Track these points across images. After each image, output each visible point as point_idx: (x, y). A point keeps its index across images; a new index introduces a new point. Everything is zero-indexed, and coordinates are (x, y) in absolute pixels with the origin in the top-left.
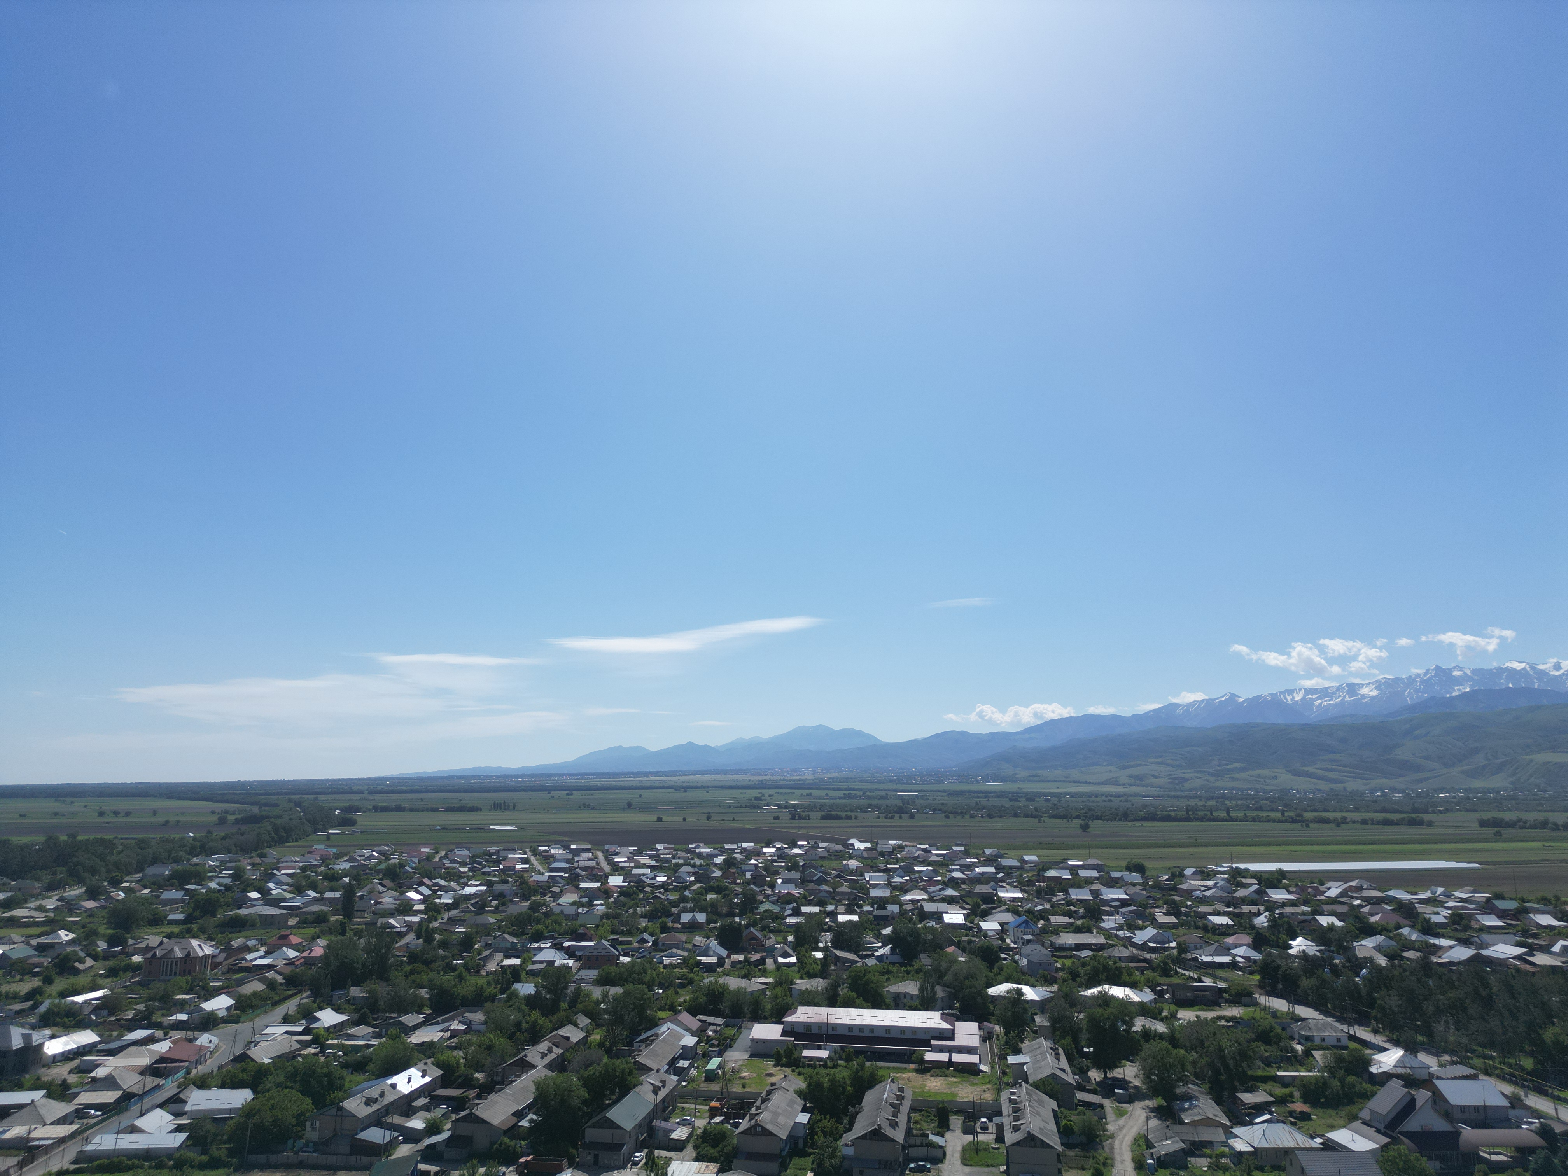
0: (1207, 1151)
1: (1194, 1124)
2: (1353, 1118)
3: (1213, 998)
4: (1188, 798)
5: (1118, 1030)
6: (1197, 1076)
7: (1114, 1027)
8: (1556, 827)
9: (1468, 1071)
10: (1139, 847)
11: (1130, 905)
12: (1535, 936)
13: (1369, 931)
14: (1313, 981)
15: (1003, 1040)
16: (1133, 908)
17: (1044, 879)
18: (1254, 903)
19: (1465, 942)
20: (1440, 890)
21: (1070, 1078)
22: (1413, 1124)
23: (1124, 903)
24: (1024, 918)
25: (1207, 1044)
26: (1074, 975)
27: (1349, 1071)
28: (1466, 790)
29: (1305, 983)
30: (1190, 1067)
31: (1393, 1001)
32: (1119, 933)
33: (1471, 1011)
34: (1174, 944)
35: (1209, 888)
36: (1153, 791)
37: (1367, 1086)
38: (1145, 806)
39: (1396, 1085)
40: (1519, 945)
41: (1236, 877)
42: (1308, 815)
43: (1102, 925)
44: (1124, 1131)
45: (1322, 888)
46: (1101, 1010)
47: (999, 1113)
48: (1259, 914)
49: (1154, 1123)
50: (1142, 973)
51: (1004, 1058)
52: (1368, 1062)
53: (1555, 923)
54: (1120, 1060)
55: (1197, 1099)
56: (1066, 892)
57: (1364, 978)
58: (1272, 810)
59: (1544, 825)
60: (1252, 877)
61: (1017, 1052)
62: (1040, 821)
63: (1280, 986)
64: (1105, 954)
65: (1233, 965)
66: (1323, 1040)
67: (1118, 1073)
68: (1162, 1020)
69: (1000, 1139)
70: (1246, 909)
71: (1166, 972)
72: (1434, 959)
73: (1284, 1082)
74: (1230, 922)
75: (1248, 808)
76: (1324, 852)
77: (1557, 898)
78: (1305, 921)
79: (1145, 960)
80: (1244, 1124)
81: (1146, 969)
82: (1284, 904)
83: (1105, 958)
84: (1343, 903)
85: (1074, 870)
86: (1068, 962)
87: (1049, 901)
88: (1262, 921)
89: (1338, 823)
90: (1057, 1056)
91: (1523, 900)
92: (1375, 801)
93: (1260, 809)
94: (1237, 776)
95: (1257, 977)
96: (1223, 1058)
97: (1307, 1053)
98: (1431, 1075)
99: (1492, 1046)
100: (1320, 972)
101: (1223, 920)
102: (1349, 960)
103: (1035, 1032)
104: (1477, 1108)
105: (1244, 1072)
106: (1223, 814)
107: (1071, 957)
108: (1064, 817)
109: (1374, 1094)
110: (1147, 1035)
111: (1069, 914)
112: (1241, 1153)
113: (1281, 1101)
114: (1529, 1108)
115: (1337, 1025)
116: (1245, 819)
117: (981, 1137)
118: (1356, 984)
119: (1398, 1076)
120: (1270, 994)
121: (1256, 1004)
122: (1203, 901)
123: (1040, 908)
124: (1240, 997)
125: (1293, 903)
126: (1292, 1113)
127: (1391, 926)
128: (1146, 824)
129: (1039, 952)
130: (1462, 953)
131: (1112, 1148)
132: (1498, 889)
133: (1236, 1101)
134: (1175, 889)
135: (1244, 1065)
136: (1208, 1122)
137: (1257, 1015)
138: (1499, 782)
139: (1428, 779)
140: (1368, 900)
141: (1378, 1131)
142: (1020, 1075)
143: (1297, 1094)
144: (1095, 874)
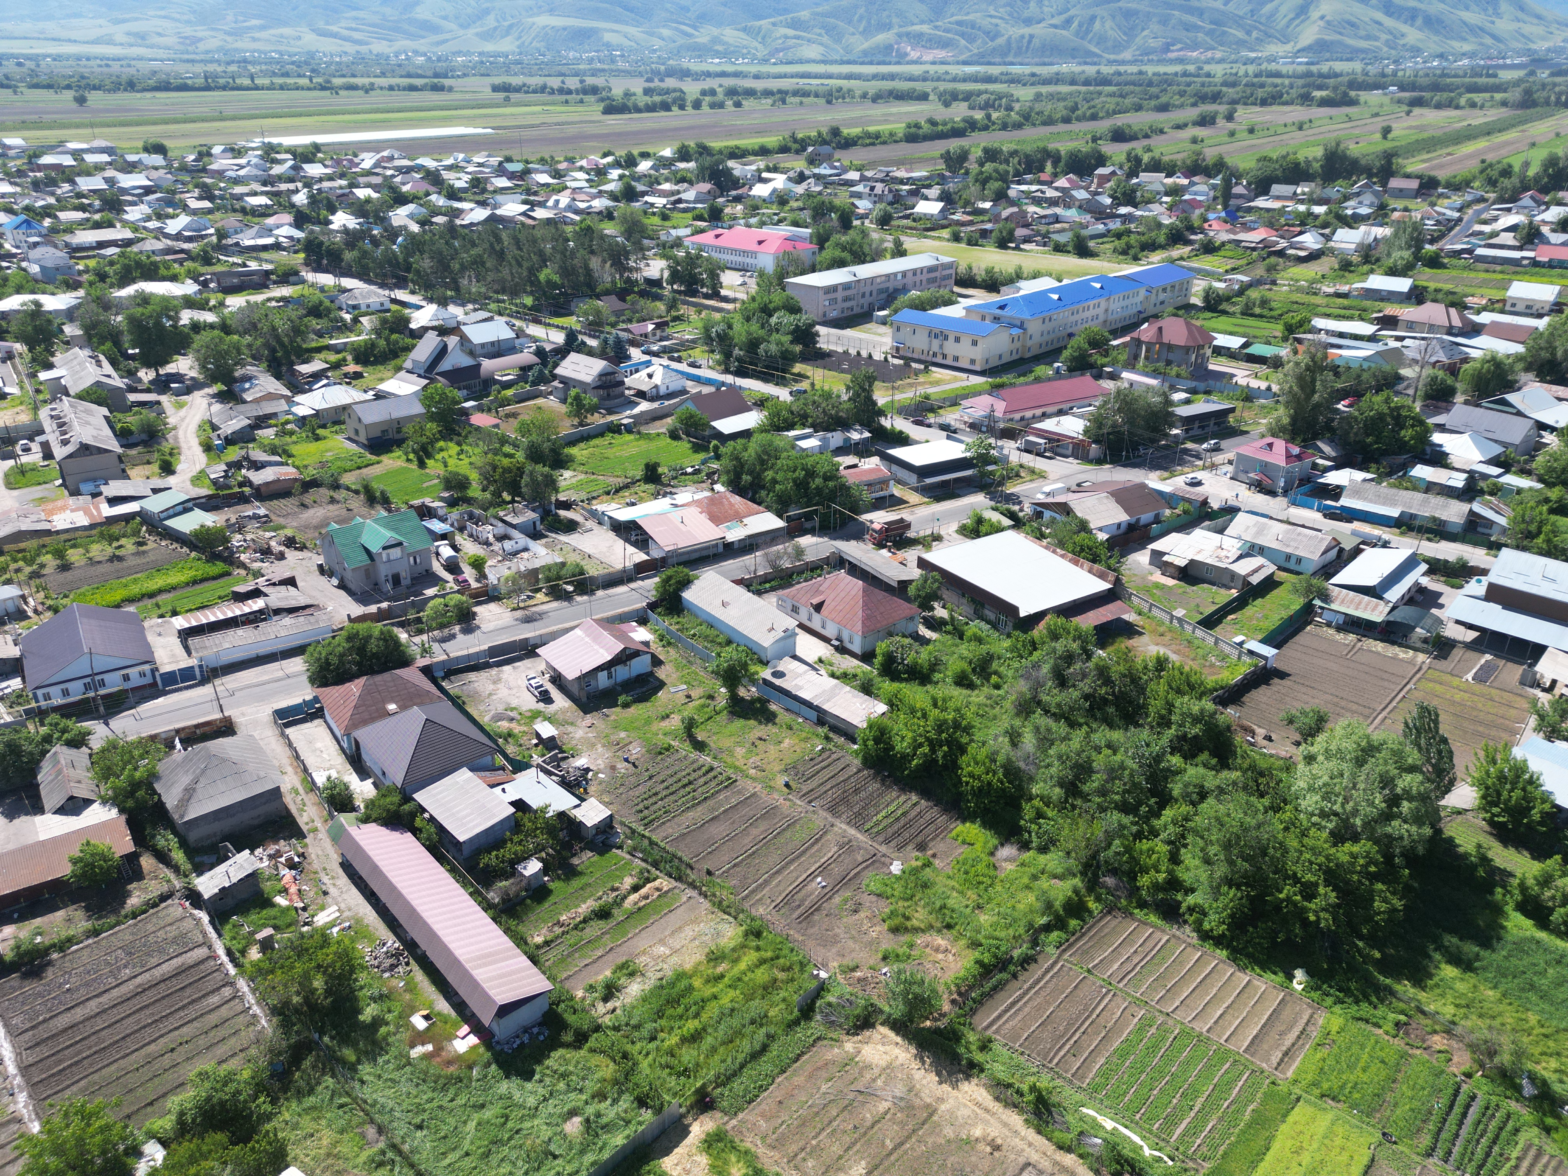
0: (272, 422)
1: (257, 401)
2: (399, 369)
3: (261, 281)
4: (205, 62)
5: (164, 327)
6: (254, 357)
7: (158, 324)
8: (552, 92)
9: (486, 315)
10: (154, 123)
11: (155, 192)
12: (535, 193)
13: (401, 200)
14: (355, 253)
15: (28, 357)
16: (159, 195)
17: (40, 168)
18: (291, 180)
19: (483, 204)
20: (461, 156)
21: (118, 382)
22: (446, 365)
23: (148, 191)
24: (23, 217)
25: (259, 326)
26: (102, 277)
27: (392, 331)
28: (481, 54)
29: (348, 256)
30: (246, 351)
31: (426, 263)
32: (148, 224)
33: (488, 265)
34: (212, 231)
35: (242, 167)
36: (161, 54)
37: (408, 341)
38: (155, 73)
39: (432, 335)
40: (525, 202)
41: (270, 153)
42: (337, 81)
43: (126, 217)
44: (187, 421)
45: (356, 160)
46: (140, 309)
47: (42, 432)
48: (297, 191)
49: (217, 407)
50: (181, 265)
51: (33, 375)
52: (408, 320)
53: (550, 181)
54: (171, 356)
55: (256, 378)
56: (73, 182)
57: (400, 246)
58: (299, 76)
59: (543, 89)
60: (287, 152)
61: (50, 366)
62: (15, 93)
63: (325, 262)
64: (135, 249)
65: (277, 246)
66: (368, 306)
67: (170, 368)
68: (210, 310)
69: (48, 455)
70: (283, 187)
71: (207, 260)
72: (458, 222)
73: (336, 350)
74: (270, 202)
75: (274, 74)
76: (355, 122)
77: (552, 158)
78: (343, 195)
79: (182, 251)
80: (304, 392)
81: (185, 260)
82: (321, 180)
83: (136, 254)
84: (377, 174)
85: (77, 154)
86: (92, 263)
87: (53, 194)
88: (301, 199)
89: (369, 89)
90: (99, 364)
91: (527, 162)
92: (400, 66)
93: (286, 75)
94: (257, 35)
95: (302, 255)
96: (277, 338)
97: (356, 320)
98: (459, 323)
99: (503, 291)
100: (360, 244)
101: (263, 200)
102: (386, 230)
103: (67, 343)
104: (493, 343)
105: (300, 347)
106: (247, 82)
107: (94, 257)
108: (49, 86)
109: (414, 346)
110: (196, 327)
111: (82, 208)
112: (304, 418)
113: (336, 366)
114: (528, 336)
115: (380, 291)
116: (271, 88)
117: (25, 459)
118: (394, 252)
119: (433, 328)
120: (315, 270)
121: (303, 282)
122: (237, 181)
123: (41, 203)
124: (288, 276)
125: (330, 178)
126: (346, 375)
127: (421, 194)
128: (159, 95)
129: (52, 256)
130: (479, 214)
131: (176, 438)
132: (508, 153)
133: (294, 373)
134: (204, 170)
135: (299, 339)
136: (271, 397)
137: (306, 292)
138: (507, 45)
139: (447, 41)
140: (400, 170)
141: (419, 376)
142: (59, 390)
143: (349, 358)
144: (105, 158)
